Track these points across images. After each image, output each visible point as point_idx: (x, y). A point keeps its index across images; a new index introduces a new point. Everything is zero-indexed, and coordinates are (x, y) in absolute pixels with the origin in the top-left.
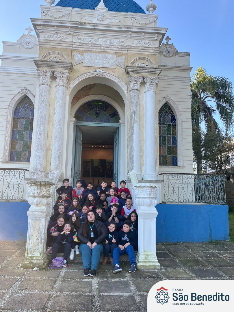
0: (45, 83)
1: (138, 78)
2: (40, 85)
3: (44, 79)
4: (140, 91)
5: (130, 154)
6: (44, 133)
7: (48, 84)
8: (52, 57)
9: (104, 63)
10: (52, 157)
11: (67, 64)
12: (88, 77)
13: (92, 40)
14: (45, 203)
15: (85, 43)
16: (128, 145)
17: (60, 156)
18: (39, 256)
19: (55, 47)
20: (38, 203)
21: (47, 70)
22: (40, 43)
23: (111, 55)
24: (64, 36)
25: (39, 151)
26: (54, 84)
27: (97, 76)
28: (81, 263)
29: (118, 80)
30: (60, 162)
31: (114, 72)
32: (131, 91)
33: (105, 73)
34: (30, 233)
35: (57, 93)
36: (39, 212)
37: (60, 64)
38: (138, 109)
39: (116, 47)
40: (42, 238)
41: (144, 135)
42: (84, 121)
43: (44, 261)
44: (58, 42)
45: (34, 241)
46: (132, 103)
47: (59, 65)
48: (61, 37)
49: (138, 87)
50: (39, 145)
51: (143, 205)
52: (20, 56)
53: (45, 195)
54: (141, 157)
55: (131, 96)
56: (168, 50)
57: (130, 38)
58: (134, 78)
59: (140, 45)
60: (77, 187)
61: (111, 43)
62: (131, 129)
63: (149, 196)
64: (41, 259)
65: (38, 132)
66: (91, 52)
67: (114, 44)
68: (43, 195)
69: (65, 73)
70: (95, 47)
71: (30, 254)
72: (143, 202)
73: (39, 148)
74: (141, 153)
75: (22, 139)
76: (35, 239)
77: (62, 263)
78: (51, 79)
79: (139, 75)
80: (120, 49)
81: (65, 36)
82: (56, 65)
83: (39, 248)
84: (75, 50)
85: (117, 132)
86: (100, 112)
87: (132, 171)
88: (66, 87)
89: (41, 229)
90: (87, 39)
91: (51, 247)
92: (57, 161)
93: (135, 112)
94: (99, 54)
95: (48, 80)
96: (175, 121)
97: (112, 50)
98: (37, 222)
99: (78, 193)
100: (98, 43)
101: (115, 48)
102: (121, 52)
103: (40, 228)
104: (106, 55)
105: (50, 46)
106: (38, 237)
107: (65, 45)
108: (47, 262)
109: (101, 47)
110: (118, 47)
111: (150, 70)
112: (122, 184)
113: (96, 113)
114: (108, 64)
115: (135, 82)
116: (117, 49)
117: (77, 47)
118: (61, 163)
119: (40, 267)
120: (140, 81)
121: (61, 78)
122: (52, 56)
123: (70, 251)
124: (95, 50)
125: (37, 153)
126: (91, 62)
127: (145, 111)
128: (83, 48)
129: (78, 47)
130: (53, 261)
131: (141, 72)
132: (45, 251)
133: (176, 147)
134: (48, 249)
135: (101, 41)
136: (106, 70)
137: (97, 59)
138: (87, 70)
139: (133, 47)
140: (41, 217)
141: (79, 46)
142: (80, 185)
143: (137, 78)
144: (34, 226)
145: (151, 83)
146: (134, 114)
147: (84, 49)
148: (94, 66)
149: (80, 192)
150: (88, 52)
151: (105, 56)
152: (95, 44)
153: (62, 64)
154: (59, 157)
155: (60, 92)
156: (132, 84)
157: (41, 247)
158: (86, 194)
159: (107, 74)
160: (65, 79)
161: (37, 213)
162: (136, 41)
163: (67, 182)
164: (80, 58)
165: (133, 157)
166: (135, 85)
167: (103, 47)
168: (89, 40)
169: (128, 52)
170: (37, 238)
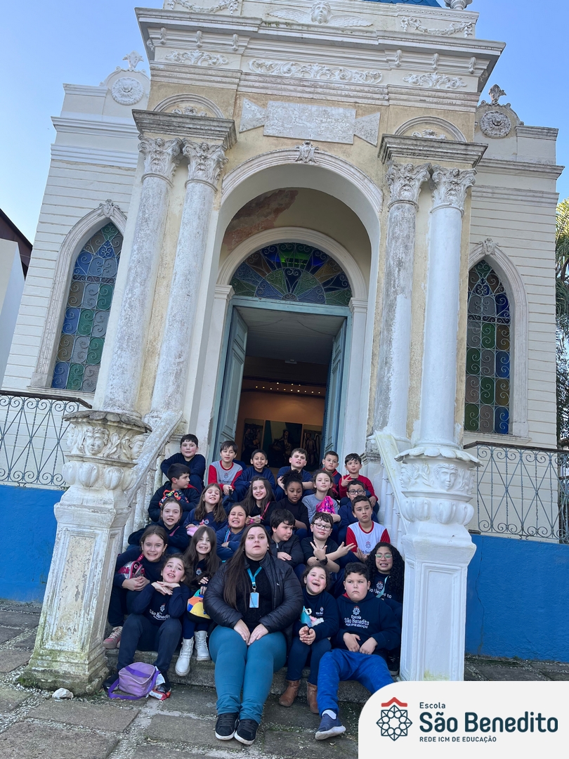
0: (158, 173)
1: (415, 171)
2: (143, 178)
3: (156, 162)
4: (417, 208)
5: (380, 379)
6: (143, 305)
7: (165, 175)
8: (183, 108)
9: (323, 129)
10: (159, 372)
11: (221, 124)
12: (274, 164)
13: (293, 68)
14: (114, 483)
15: (273, 76)
16: (374, 355)
17: (181, 370)
18: (79, 651)
19: (194, 83)
20: (92, 479)
21: (166, 138)
22: (155, 72)
23: (341, 110)
24: (218, 56)
25: (123, 353)
26: (182, 178)
27: (299, 162)
28: (211, 691)
29: (358, 174)
30: (178, 386)
31: (348, 155)
32: (392, 204)
33: (323, 157)
34: (57, 573)
35: (187, 201)
36: (93, 507)
37: (201, 123)
38: (411, 256)
39: (358, 88)
40: (95, 592)
41: (425, 331)
42: (256, 296)
43: (93, 669)
44: (201, 71)
45: (65, 601)
46: (395, 238)
47: (199, 127)
48: (210, 58)
49: (413, 195)
50: (126, 338)
51: (427, 518)
52: (104, 121)
53: (116, 457)
54: (412, 391)
55: (391, 219)
56: (497, 120)
57: (398, 66)
58: (402, 170)
59: (426, 86)
60: (221, 462)
61: (344, 79)
62: (386, 310)
63: (448, 490)
64: (82, 661)
65: (126, 301)
66: (289, 101)
67: (353, 81)
68: (108, 456)
69: (213, 149)
70: (300, 88)
71: (50, 642)
72: (426, 507)
73: (125, 346)
74: (411, 380)
75: (88, 333)
76: (70, 593)
77: (148, 683)
78: (174, 165)
79: (419, 162)
80: (369, 95)
81: (223, 57)
82: (191, 126)
83: (80, 626)
84: (245, 94)
85: (342, 330)
86: (300, 274)
87: (381, 428)
88: (212, 185)
89: (91, 565)
90: (281, 67)
91: (121, 628)
92: (171, 383)
93: (400, 264)
94: (310, 106)
95: (166, 165)
96: (508, 309)
97: (346, 96)
98: (84, 542)
99: (223, 478)
100: (307, 76)
101: (355, 91)
102: (370, 101)
103: (89, 559)
104: (329, 109)
105: (181, 81)
106: (80, 589)
107: (219, 79)
108: (102, 674)
109: (316, 87)
110: (362, 88)
111: (450, 149)
112: (353, 464)
113: (288, 276)
114: (331, 131)
115: (407, 182)
116: (360, 94)
117: (250, 87)
118: (180, 390)
119: (78, 691)
120: (419, 180)
121: (202, 162)
122: (184, 105)
123: (179, 647)
124: (299, 95)
125: (119, 357)
126: (286, 125)
127: (429, 262)
128: (267, 88)
129: (253, 87)
130: (123, 673)
131: (425, 153)
132: (100, 636)
133: (507, 382)
134: (113, 634)
135: (317, 72)
136: (326, 149)
137: (303, 118)
138: (272, 146)
139: (404, 90)
140: (96, 524)
141: (257, 84)
142: (232, 455)
143: (413, 169)
144: (74, 553)
145: (452, 186)
146: (397, 269)
147: (269, 92)
148: (292, 137)
149: (230, 476)
150: (278, 100)
151: (325, 111)
152: (301, 80)
153: (207, 123)
154: (178, 375)
155: (196, 197)
156: (397, 186)
157: (86, 621)
158: (244, 483)
159: (327, 158)
160: (211, 164)
161: (86, 512)
162: (415, 76)
163: (190, 442)
164: (258, 114)
165: (388, 389)
166: (404, 188)
167: (321, 87)
168: (285, 70)
169: (391, 102)
170: (78, 593)
